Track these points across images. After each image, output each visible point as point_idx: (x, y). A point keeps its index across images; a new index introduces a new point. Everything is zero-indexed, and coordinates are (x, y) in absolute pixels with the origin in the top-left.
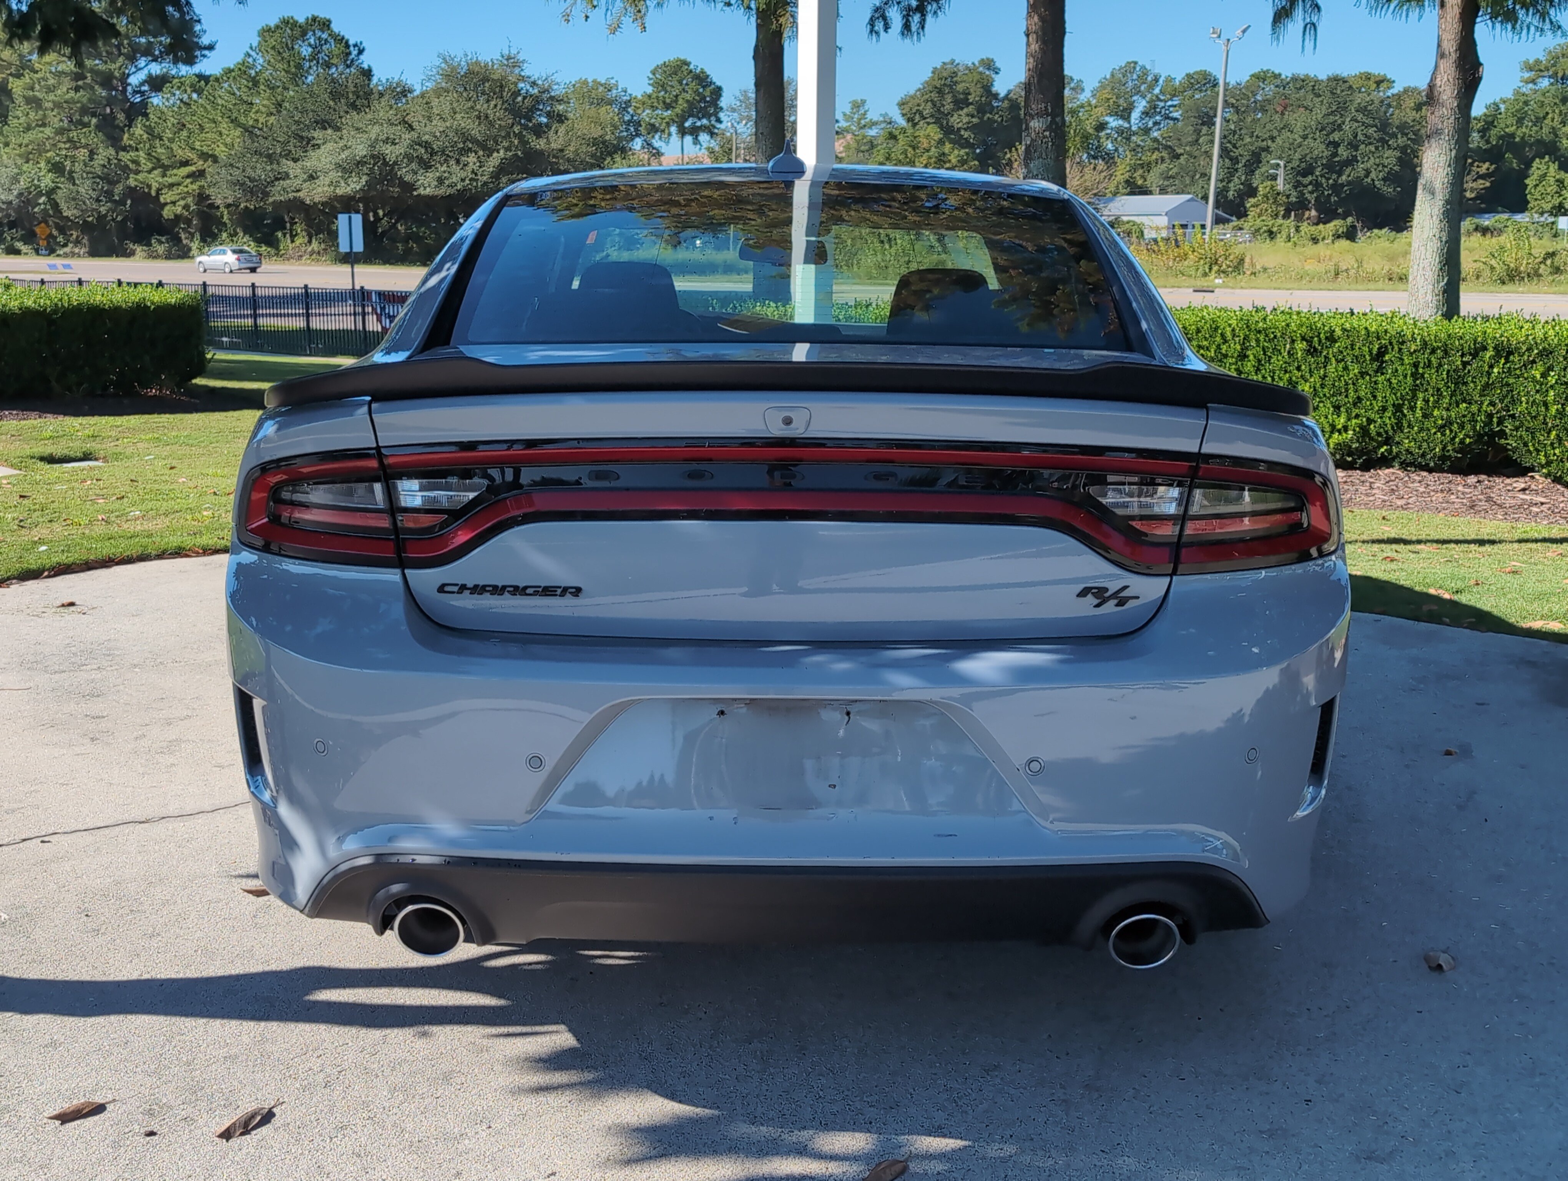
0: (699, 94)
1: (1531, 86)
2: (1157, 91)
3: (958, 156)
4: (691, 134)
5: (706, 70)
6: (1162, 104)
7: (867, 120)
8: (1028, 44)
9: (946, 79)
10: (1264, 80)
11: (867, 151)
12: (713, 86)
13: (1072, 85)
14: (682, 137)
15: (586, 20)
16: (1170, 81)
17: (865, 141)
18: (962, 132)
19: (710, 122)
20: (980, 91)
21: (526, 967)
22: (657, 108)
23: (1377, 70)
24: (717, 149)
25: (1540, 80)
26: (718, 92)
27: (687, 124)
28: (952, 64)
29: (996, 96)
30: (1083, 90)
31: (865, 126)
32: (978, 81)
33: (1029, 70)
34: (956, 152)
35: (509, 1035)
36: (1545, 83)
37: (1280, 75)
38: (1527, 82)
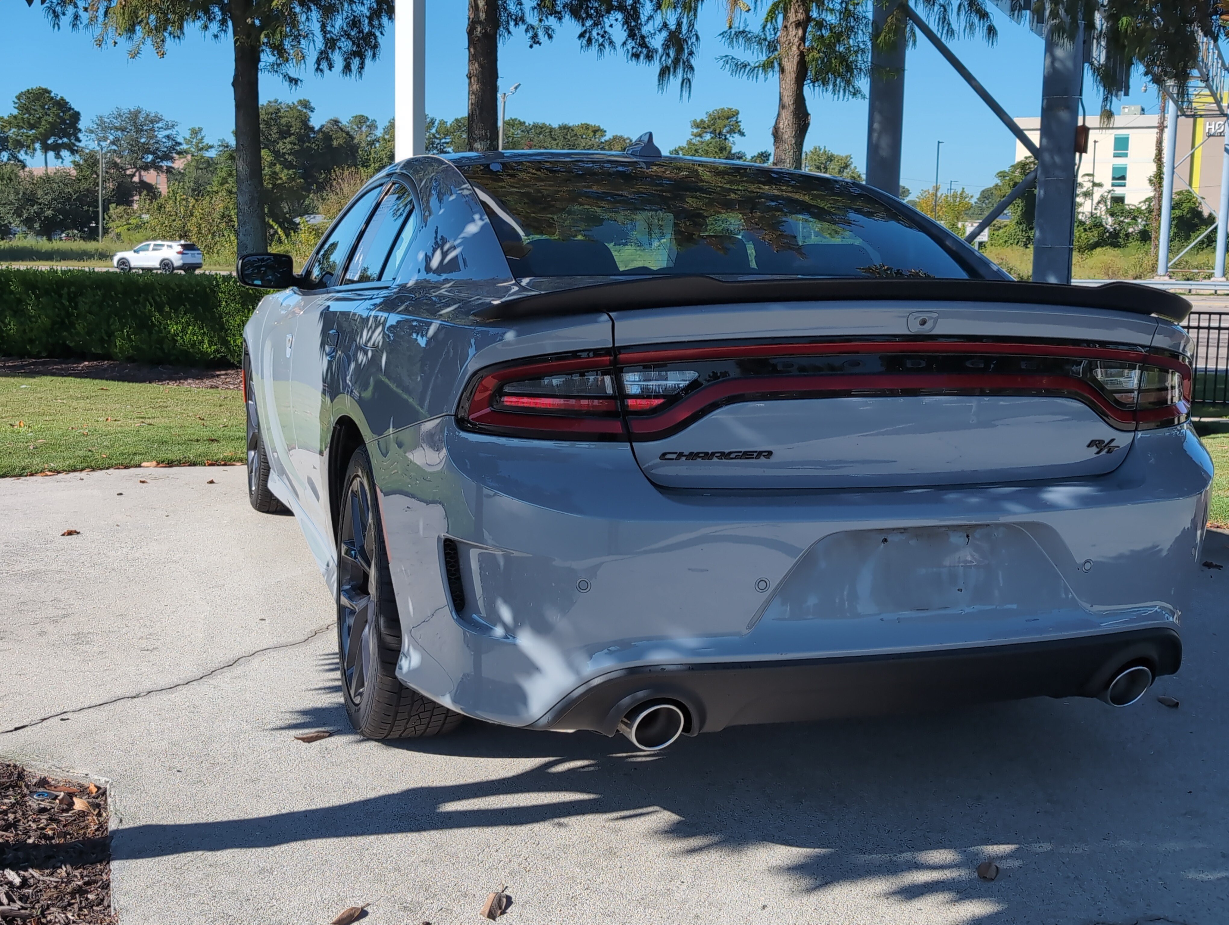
0: (60, 117)
1: (698, 138)
2: (433, 131)
3: (288, 174)
4: (53, 150)
5: (65, 98)
6: (437, 141)
7: (204, 144)
8: (470, 84)
9: (272, 114)
10: (513, 126)
11: (205, 168)
12: (72, 111)
13: (368, 123)
14: (46, 153)
15: (115, 46)
16: (443, 124)
17: (203, 160)
18: (287, 157)
19: (70, 141)
20: (299, 125)
21: (582, 770)
22: (23, 128)
23: (593, 122)
24: (81, 162)
25: (704, 135)
26: (76, 116)
27: (49, 142)
28: (276, 102)
29: (312, 129)
30: (376, 127)
31: (202, 148)
32: (298, 117)
33: (472, 104)
34: (285, 171)
35: (624, 818)
36: (708, 137)
37: (524, 123)
38: (696, 136)
